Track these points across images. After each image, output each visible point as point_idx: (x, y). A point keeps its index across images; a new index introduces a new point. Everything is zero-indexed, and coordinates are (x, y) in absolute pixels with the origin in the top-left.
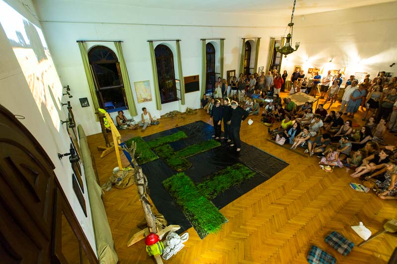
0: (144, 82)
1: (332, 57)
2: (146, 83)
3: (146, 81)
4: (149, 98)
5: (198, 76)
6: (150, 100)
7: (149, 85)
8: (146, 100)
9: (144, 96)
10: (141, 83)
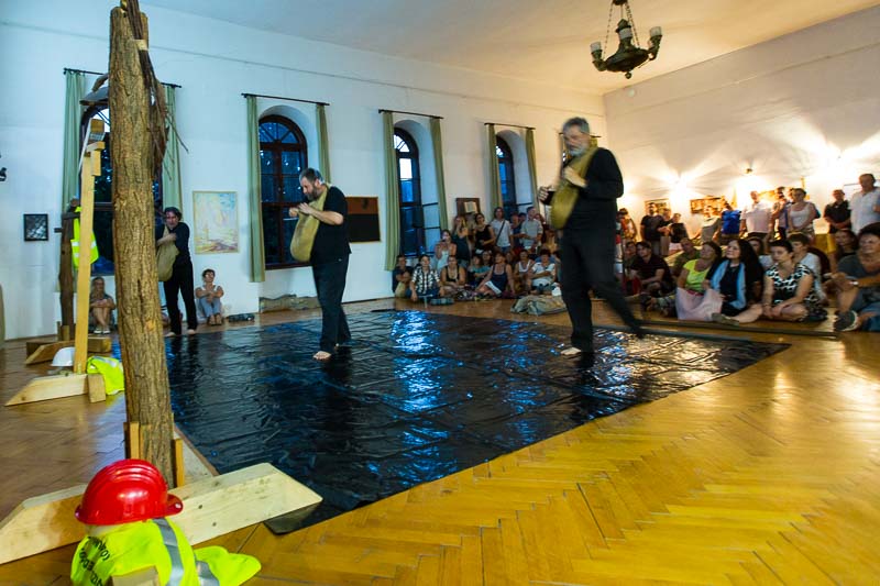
0: (221, 194)
1: (750, 159)
2: (225, 199)
3: (228, 193)
4: (230, 242)
5: (375, 200)
6: (233, 249)
7: (234, 204)
8: (219, 247)
9: (217, 233)
10: (213, 197)
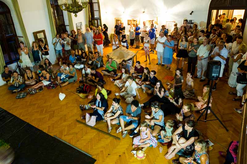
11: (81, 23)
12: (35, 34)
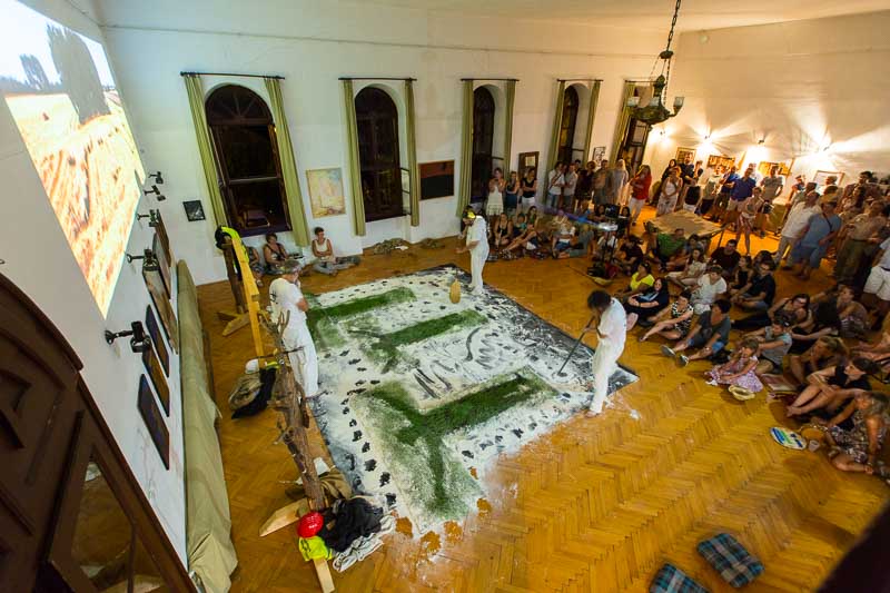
0: (329, 171)
1: (766, 132)
2: (332, 175)
3: (334, 169)
4: (338, 207)
5: (451, 164)
6: (341, 212)
7: (340, 179)
8: (331, 212)
9: (329, 202)
10: (322, 174)
11: (604, 148)
12: (522, 157)
